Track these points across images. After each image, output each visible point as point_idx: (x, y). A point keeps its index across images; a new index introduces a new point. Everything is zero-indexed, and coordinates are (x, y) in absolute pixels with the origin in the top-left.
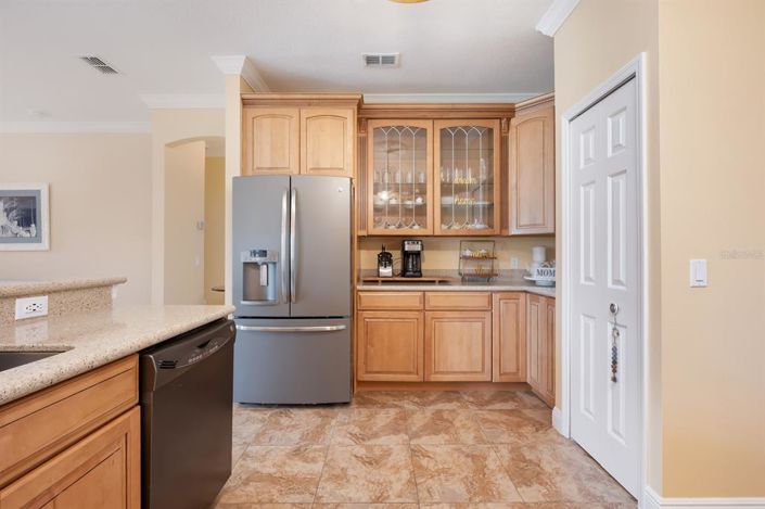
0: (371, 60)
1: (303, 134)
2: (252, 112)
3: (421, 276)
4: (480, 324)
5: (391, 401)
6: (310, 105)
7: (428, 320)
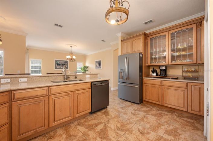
0: (146, 23)
1: (132, 45)
2: (123, 42)
3: (166, 76)
4: (182, 92)
5: (151, 107)
6: (133, 38)
7: (163, 89)
